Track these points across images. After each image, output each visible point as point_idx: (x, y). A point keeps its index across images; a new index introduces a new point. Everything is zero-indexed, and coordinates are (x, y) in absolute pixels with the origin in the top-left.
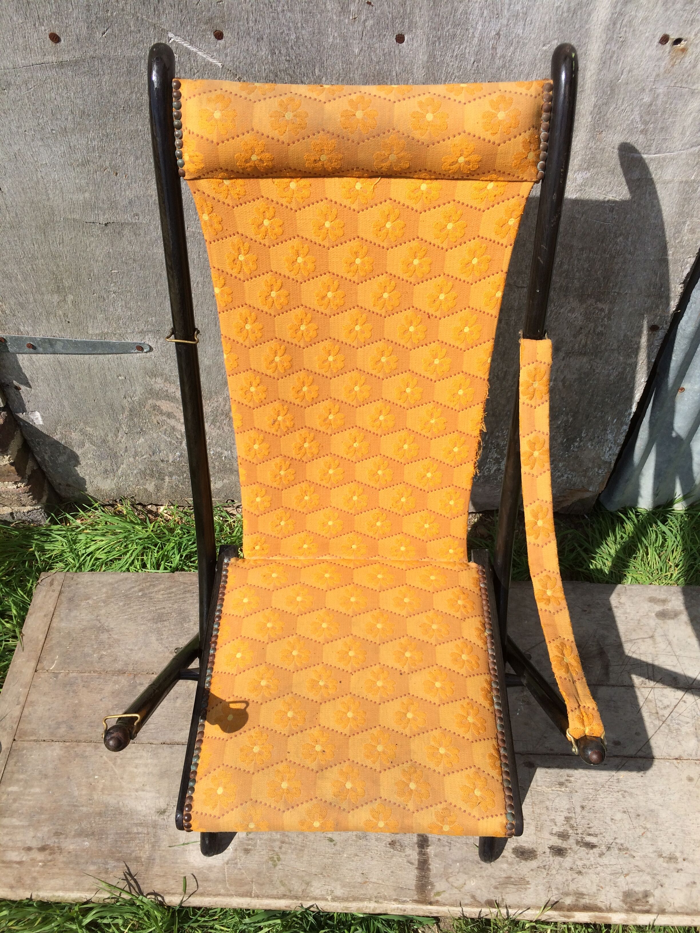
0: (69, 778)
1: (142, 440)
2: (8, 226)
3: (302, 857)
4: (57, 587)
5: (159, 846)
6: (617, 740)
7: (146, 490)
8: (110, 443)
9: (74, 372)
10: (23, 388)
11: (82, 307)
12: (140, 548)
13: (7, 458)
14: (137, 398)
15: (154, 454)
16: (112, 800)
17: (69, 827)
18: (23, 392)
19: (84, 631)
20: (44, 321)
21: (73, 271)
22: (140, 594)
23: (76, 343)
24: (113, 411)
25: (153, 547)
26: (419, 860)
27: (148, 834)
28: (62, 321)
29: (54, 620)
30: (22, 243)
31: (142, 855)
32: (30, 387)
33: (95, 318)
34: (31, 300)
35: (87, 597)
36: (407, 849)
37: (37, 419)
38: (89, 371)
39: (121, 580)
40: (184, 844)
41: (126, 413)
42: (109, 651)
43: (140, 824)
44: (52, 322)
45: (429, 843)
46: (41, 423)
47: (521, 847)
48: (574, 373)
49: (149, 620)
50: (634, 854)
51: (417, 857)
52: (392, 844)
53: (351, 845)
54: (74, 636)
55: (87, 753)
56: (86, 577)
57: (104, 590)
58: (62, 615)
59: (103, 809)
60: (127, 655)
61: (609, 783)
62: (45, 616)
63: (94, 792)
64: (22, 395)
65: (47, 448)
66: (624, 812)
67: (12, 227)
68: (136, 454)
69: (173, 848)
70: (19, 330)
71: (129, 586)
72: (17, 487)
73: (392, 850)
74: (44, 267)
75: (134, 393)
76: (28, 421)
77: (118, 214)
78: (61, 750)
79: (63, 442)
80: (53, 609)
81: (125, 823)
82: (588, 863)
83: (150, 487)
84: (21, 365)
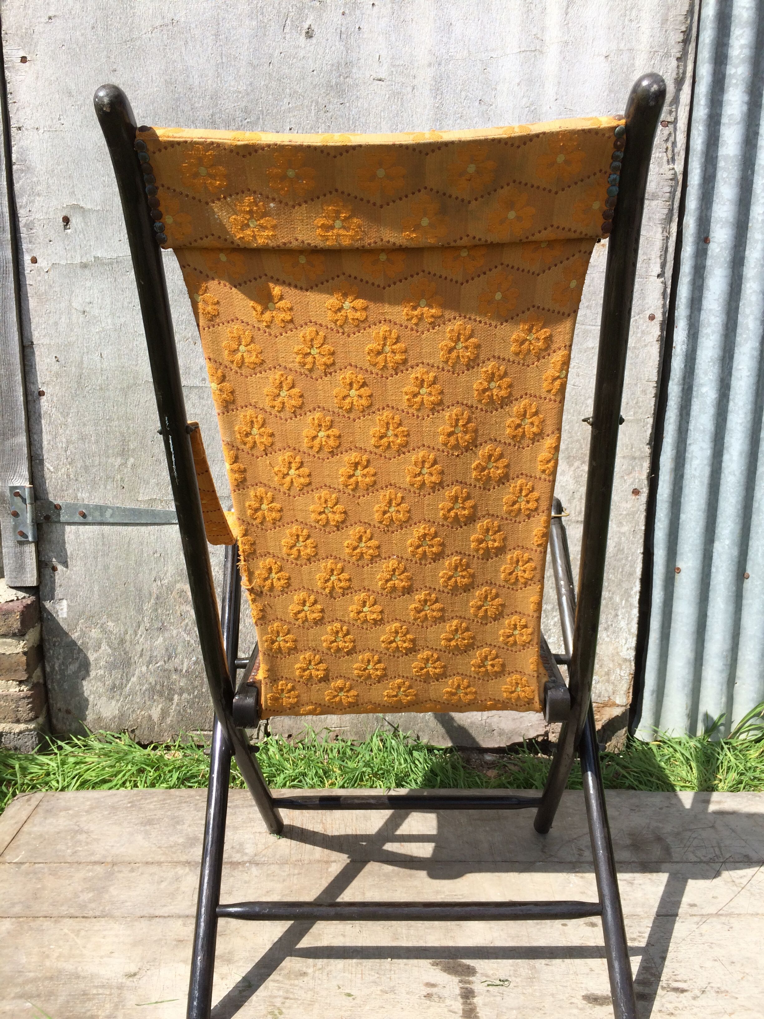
0: (17, 948)
1: (161, 639)
2: (98, 388)
3: (312, 1010)
4: (34, 802)
5: (123, 1006)
6: (692, 903)
7: (150, 717)
8: (128, 643)
9: (114, 548)
10: (60, 567)
11: (140, 470)
12: (134, 769)
13: (22, 643)
14: (166, 581)
15: (169, 659)
16: (69, 966)
17: (8, 990)
18: (58, 574)
19: (59, 833)
20: (102, 486)
21: (141, 433)
22: (129, 805)
23: (125, 510)
24: (140, 598)
25: (149, 768)
26: (463, 1010)
27: (111, 995)
28: (117, 487)
29: (25, 826)
30: (105, 405)
31: (100, 1013)
32: (67, 567)
33: (148, 483)
34: (97, 463)
35: (67, 809)
36: (447, 1001)
37: (62, 609)
38: (129, 546)
39: (109, 796)
40: (156, 1002)
41: (153, 601)
42: (86, 847)
43: (103, 986)
44: (108, 487)
45: (476, 994)
46: (65, 615)
47: (593, 994)
48: (576, 545)
49: (136, 825)
50: (737, 996)
51: (461, 1007)
52: (429, 996)
53: (375, 998)
54: (47, 837)
55: (44, 927)
56: (70, 794)
57: (89, 803)
58: (35, 822)
59: (56, 974)
60: (106, 850)
61: (690, 937)
62: (16, 823)
63: (47, 960)
64: (57, 577)
65: (61, 651)
66: (715, 960)
67: (101, 389)
68: (149, 662)
69: (142, 1007)
70: (76, 497)
71: (117, 800)
72: (20, 691)
73: (428, 1002)
74: (117, 429)
75: (166, 574)
76: (52, 612)
77: (190, 378)
78: (12, 924)
79: (79, 643)
80: (25, 818)
81: (82, 986)
82: (680, 1006)
83: (156, 713)
84: (66, 539)
